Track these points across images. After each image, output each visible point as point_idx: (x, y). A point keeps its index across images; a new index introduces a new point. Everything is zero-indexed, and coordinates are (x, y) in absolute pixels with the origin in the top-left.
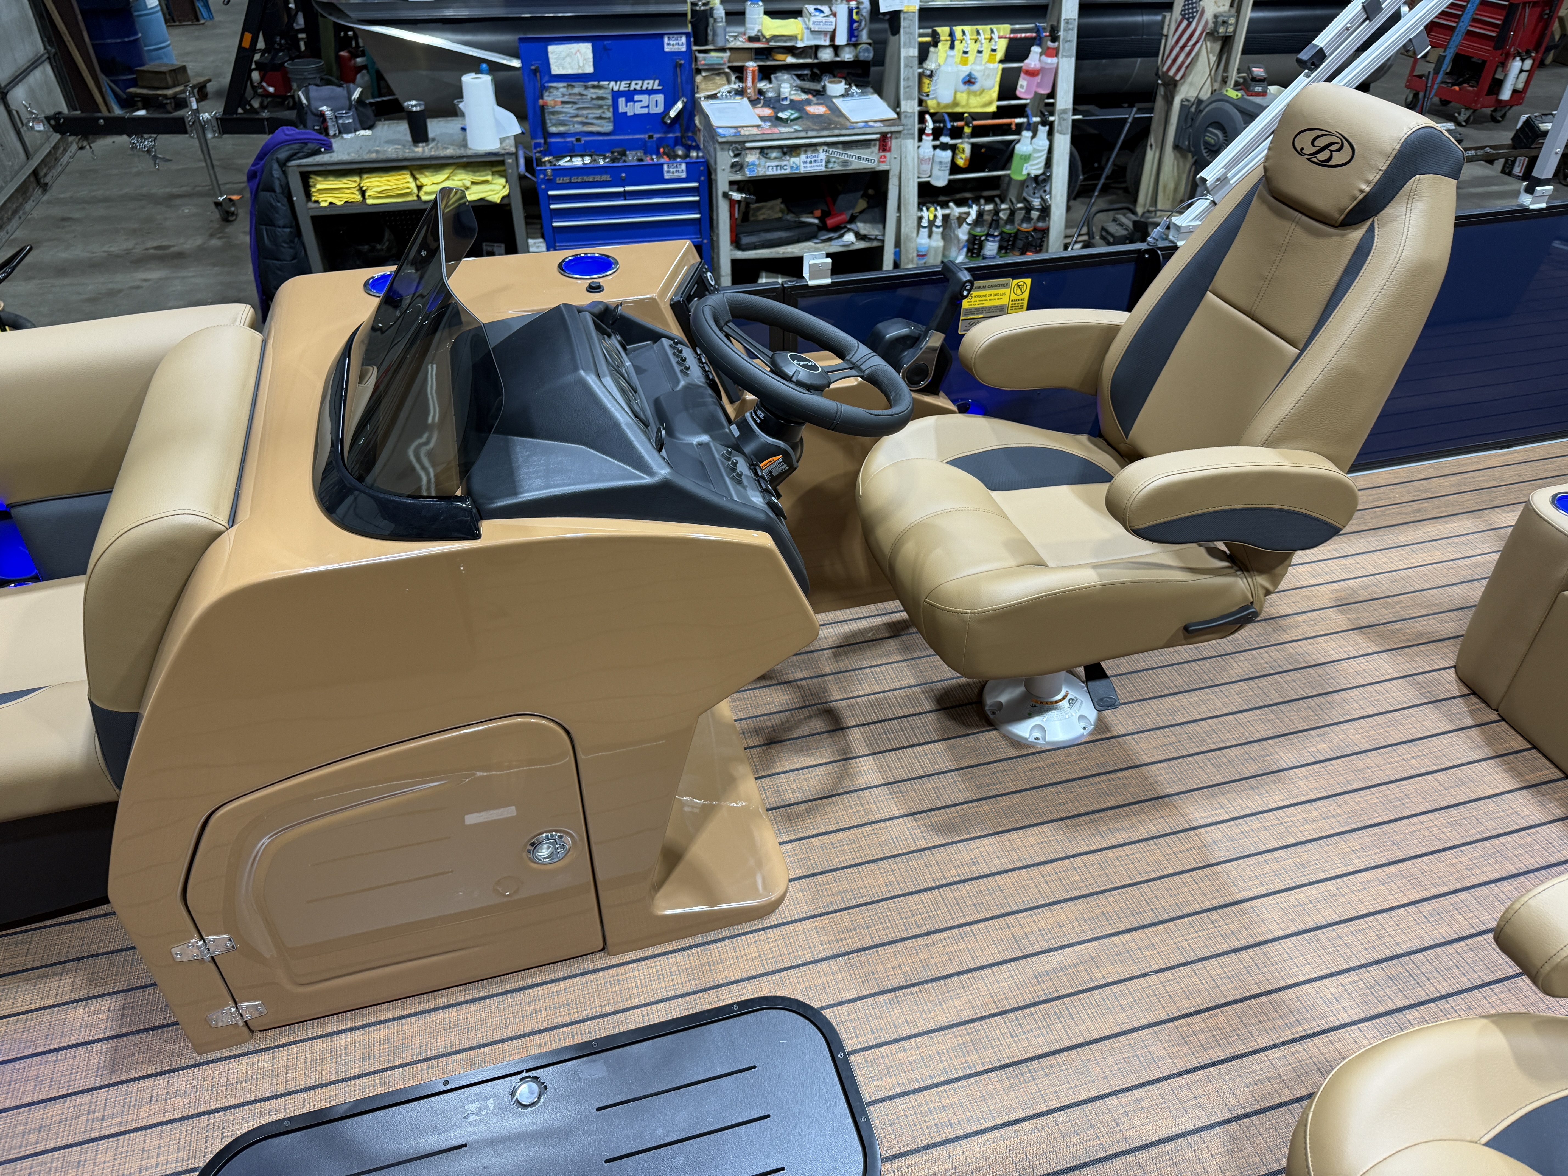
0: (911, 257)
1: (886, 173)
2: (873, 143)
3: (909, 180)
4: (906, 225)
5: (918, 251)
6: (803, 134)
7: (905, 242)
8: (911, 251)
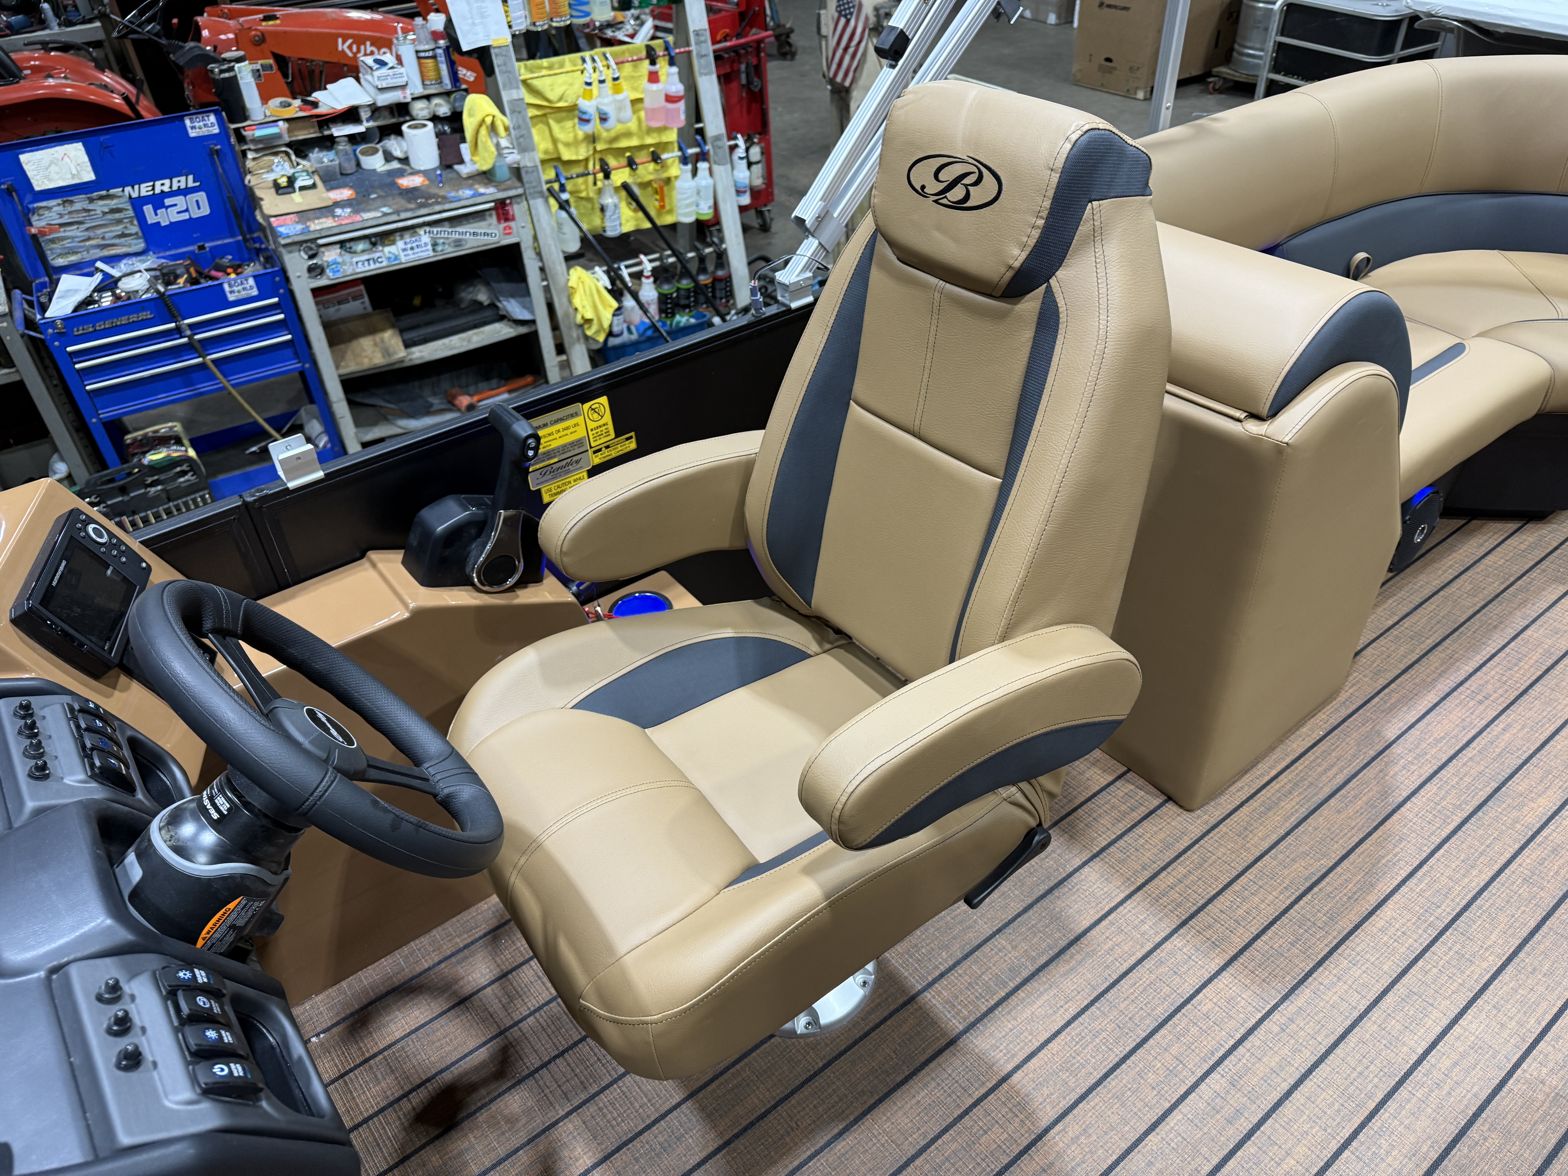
1: (517, 247)
6: (392, 217)
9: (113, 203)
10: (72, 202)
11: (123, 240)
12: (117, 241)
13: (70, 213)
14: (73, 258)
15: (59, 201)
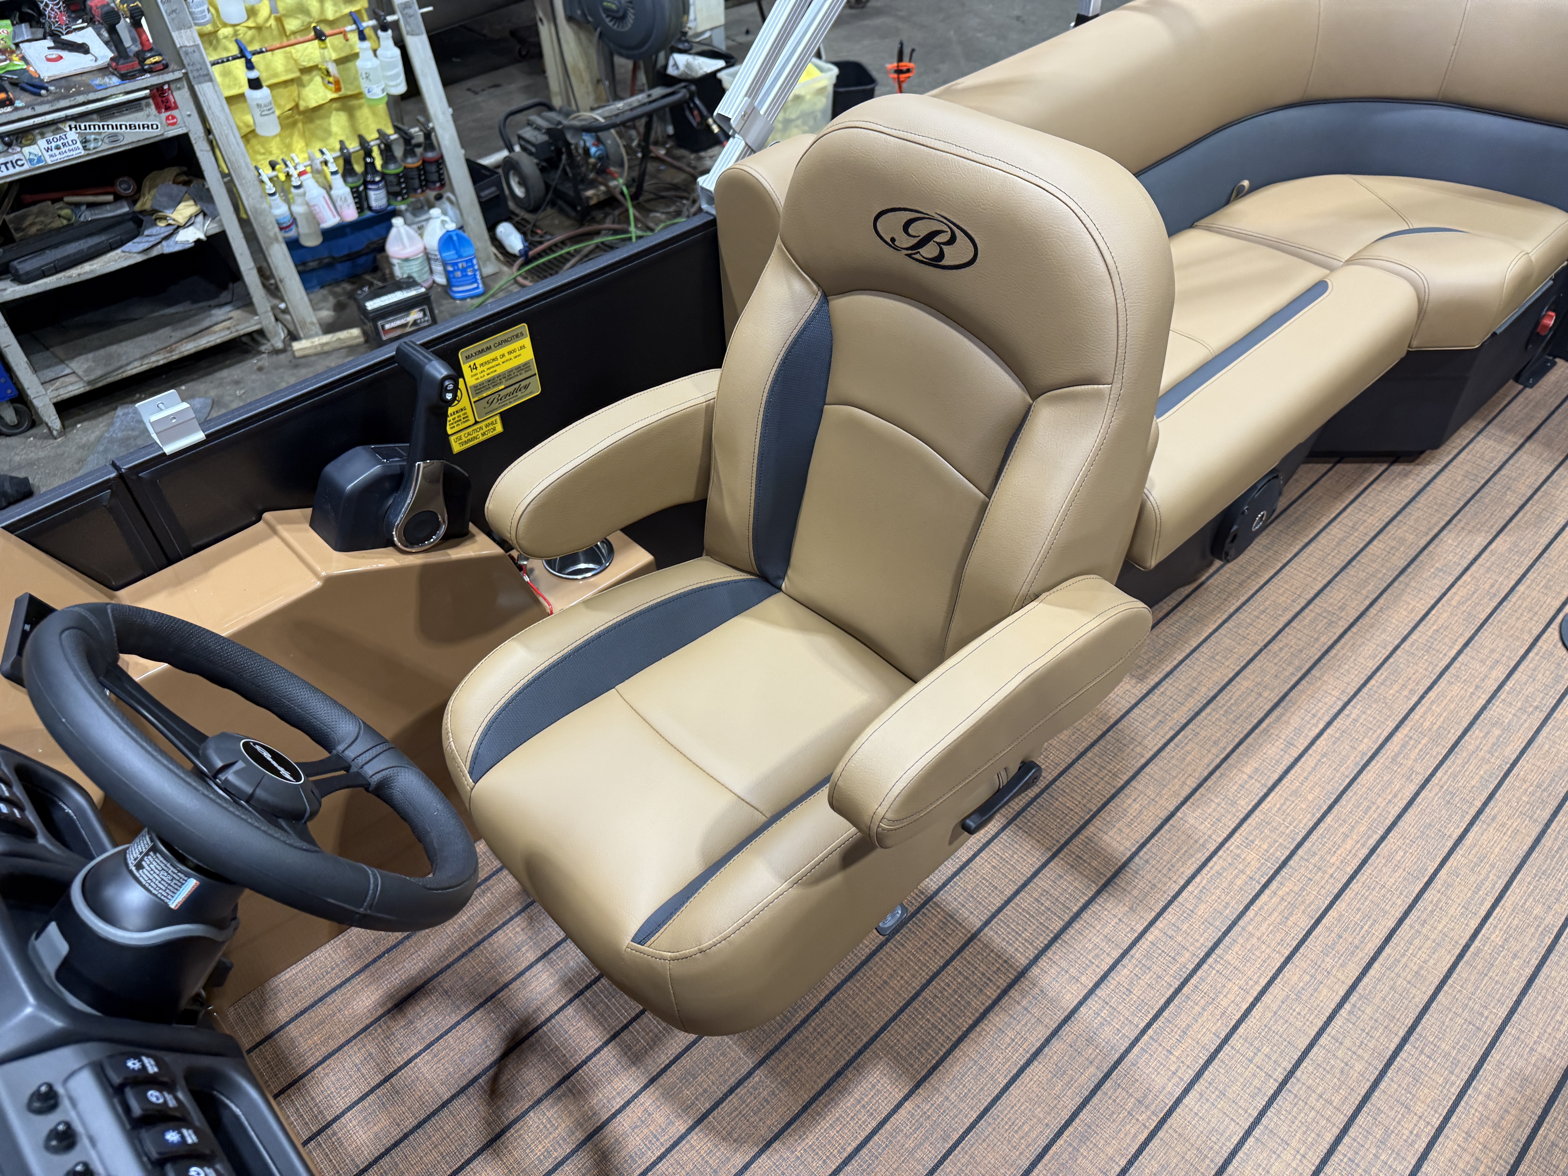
0: (271, 234)
1: (185, 138)
2: (144, 102)
3: (227, 136)
4: (248, 196)
5: (279, 224)
6: (28, 112)
7: (255, 218)
8: (270, 227)
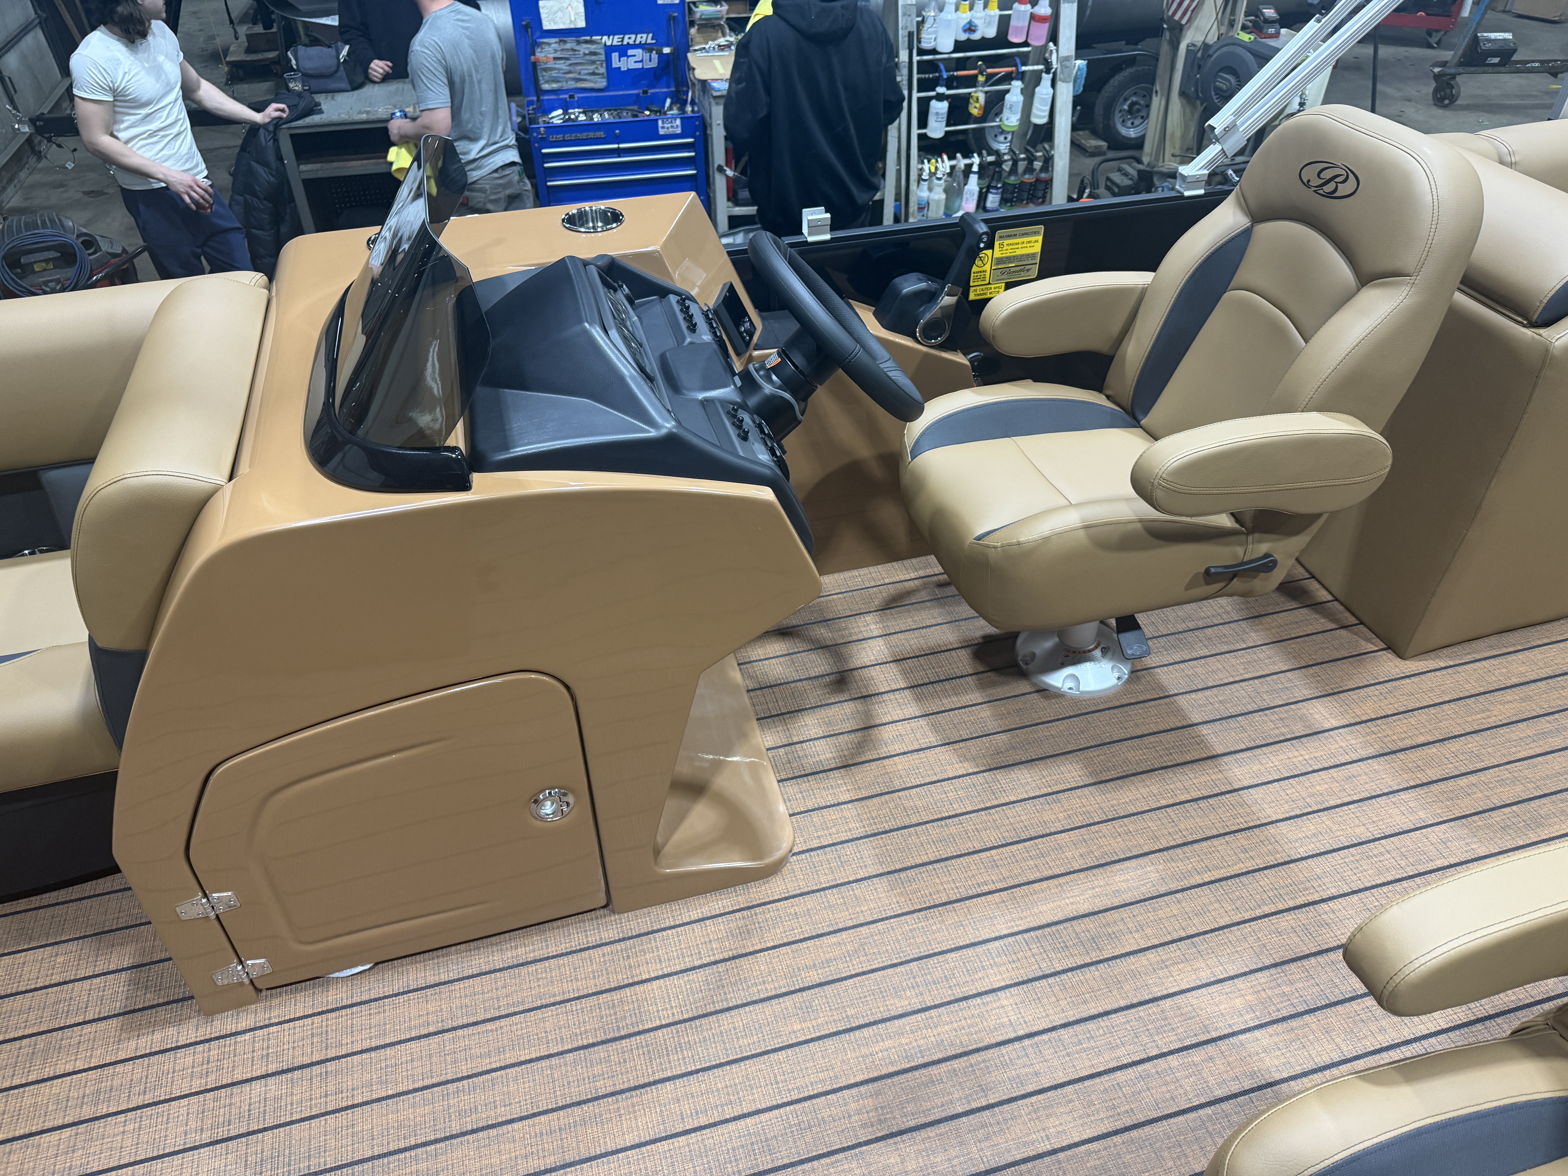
9: (593, 47)
10: (565, 42)
11: (592, 77)
12: (588, 77)
13: (562, 50)
14: (555, 86)
15: (557, 40)
